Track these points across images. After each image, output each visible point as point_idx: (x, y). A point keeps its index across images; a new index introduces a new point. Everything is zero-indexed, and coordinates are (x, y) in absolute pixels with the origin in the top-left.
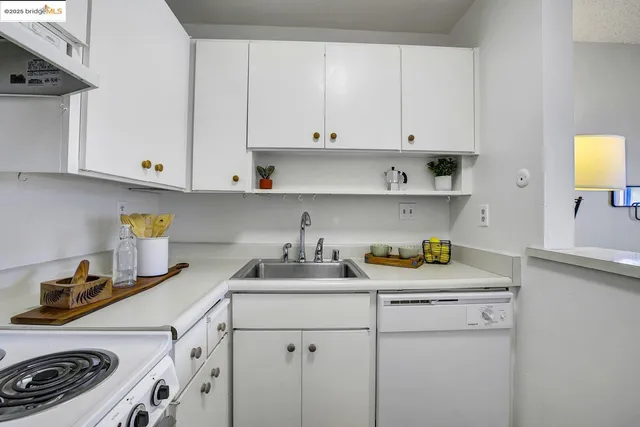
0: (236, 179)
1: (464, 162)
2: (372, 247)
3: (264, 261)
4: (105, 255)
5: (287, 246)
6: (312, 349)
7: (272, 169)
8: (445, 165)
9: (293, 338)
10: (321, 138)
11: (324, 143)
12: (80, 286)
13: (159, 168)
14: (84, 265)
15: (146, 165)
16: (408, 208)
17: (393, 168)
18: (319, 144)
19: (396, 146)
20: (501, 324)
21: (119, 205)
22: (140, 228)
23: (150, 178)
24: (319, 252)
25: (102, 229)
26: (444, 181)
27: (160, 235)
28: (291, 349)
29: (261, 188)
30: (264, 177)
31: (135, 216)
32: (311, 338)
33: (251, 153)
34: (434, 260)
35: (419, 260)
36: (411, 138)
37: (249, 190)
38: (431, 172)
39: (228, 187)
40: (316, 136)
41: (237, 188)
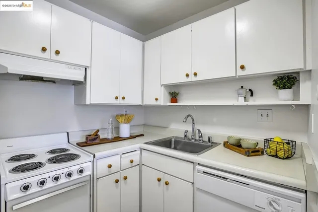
2: (229, 137)
5: (186, 132)
6: (167, 184)
8: (287, 81)
10: (190, 76)
11: (192, 78)
13: (123, 98)
14: (97, 131)
15: (117, 98)
16: (265, 113)
17: (242, 87)
18: (189, 79)
19: (232, 74)
21: (125, 110)
22: (122, 119)
24: (200, 136)
29: (172, 102)
31: (122, 115)
33: (163, 87)
34: (273, 154)
35: (254, 152)
36: (242, 67)
37: (162, 104)
38: (275, 87)
39: (154, 103)
40: (187, 75)
41: (158, 103)
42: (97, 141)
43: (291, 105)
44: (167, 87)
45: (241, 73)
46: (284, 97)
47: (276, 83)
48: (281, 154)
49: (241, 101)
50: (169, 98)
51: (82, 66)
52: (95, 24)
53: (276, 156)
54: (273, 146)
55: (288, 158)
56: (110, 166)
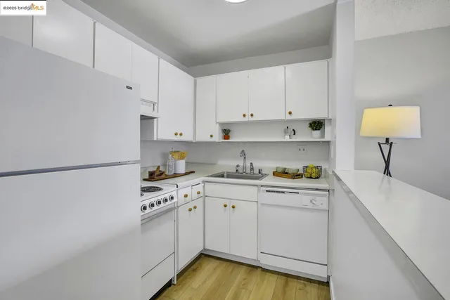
0: (211, 136)
1: (326, 123)
2: (277, 168)
3: (227, 172)
4: (165, 165)
5: (238, 166)
6: (233, 207)
7: (229, 131)
8: (317, 125)
9: (227, 202)
10: (247, 116)
11: (248, 118)
12: (157, 173)
13: (181, 134)
14: (159, 167)
15: (176, 134)
16: (302, 148)
17: (288, 127)
18: (246, 119)
20: (321, 207)
22: (176, 156)
23: (178, 138)
24: (252, 169)
25: (165, 156)
26: (317, 133)
27: (183, 159)
28: (225, 206)
29: (225, 139)
30: (226, 134)
31: (175, 152)
32: (234, 203)
33: (218, 124)
34: (309, 176)
35: (297, 176)
36: (290, 113)
37: (217, 141)
38: (310, 129)
39: (209, 139)
40: (244, 115)
41: (212, 140)
42: (163, 176)
43: (319, 142)
44: (221, 124)
45: (288, 117)
46: (316, 135)
47: (311, 125)
48: (314, 175)
49: (287, 138)
50: (222, 135)
51: (151, 102)
52: (161, 60)
53: (311, 178)
54: (309, 170)
55: (318, 178)
56: (186, 196)
